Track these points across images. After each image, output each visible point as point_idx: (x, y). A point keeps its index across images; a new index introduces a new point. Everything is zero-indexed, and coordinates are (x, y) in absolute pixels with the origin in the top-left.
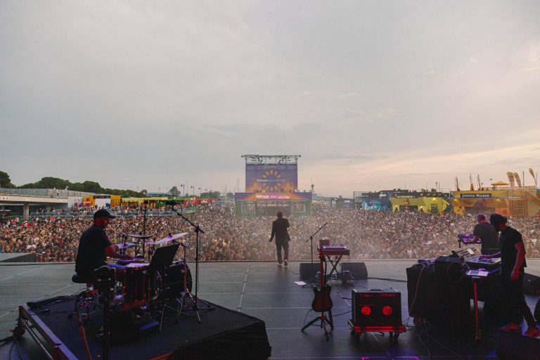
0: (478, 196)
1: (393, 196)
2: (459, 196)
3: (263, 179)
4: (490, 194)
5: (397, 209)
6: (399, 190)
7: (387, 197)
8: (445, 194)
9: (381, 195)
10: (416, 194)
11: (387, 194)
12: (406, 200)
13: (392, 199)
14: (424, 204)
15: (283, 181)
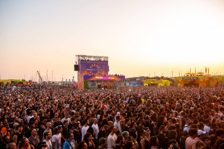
0: (191, 78)
1: (145, 79)
3: (90, 69)
5: (146, 85)
6: (143, 77)
7: (141, 80)
9: (137, 79)
10: (158, 78)
11: (140, 78)
12: (153, 81)
13: (144, 81)
14: (162, 83)
15: (101, 70)
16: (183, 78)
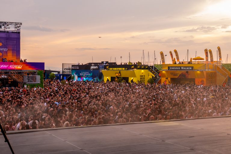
0: (182, 68)
1: (105, 68)
2: (167, 68)
4: (192, 67)
5: (108, 80)
6: (107, 62)
7: (99, 69)
8: (151, 66)
9: (92, 67)
10: (128, 67)
11: (98, 66)
12: (118, 72)
13: (103, 71)
14: (134, 76)
15: (5, 50)
16: (169, 67)
